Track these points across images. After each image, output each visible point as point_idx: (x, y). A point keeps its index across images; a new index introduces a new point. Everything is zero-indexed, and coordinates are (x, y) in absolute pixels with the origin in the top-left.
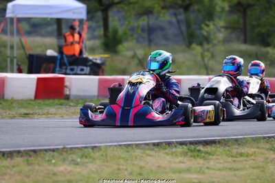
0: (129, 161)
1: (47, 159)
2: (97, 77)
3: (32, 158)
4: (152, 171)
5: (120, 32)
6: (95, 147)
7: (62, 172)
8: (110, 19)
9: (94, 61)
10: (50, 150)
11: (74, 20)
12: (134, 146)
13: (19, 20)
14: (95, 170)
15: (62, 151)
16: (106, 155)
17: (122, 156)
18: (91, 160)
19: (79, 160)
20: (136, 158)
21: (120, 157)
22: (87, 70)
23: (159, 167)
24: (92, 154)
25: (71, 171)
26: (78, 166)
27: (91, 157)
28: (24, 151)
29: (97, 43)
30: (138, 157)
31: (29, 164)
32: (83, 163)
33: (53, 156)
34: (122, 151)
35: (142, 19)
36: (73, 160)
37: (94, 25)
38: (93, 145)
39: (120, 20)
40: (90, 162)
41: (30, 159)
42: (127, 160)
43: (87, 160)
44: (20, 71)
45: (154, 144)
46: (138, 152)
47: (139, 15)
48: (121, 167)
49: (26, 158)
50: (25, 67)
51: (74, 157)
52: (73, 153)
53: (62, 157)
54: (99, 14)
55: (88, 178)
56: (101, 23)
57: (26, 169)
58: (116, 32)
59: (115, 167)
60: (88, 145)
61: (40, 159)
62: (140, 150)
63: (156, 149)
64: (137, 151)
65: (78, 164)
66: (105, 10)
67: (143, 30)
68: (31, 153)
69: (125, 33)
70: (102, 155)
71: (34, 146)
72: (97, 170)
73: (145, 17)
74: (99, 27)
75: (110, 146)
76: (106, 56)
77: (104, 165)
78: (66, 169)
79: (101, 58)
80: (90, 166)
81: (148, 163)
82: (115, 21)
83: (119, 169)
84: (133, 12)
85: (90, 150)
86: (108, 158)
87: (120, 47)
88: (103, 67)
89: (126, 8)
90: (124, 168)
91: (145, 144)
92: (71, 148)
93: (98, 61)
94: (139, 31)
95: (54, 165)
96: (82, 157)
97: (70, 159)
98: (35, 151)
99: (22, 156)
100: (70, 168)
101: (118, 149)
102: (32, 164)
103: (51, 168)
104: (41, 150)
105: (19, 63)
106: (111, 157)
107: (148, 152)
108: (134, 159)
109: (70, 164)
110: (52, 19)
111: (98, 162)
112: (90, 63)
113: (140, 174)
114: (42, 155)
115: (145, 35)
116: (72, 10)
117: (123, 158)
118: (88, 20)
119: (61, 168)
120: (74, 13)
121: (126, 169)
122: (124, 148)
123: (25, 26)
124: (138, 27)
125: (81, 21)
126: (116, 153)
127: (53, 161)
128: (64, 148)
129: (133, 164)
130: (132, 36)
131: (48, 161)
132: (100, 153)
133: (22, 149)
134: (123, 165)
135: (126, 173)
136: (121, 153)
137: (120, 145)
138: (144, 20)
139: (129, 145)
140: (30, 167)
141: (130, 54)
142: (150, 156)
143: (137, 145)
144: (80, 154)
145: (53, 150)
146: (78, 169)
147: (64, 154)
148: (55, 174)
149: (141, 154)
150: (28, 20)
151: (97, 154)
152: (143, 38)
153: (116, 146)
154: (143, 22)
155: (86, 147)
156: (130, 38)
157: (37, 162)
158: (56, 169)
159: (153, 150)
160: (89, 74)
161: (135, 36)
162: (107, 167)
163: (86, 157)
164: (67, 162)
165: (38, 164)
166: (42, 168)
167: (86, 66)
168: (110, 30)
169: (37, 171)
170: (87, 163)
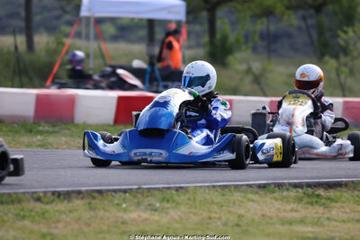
0: (224, 208)
1: (116, 202)
3: (96, 201)
4: (253, 221)
5: (231, 39)
6: (181, 188)
7: (134, 220)
8: (219, 23)
10: (120, 191)
11: (170, 21)
12: (232, 188)
13: (99, 21)
14: (177, 218)
15: (137, 192)
16: (195, 199)
17: (216, 201)
18: (174, 205)
19: (158, 205)
20: (234, 203)
21: (213, 202)
23: (263, 215)
24: (176, 198)
25: (146, 219)
26: (156, 213)
27: (174, 201)
28: (87, 191)
29: (201, 52)
30: (237, 203)
31: (92, 209)
32: (163, 209)
33: (124, 198)
34: (216, 193)
35: (259, 21)
36: (150, 205)
37: (198, 28)
38: (178, 185)
40: (173, 208)
41: (93, 202)
42: (222, 206)
43: (168, 205)
45: (260, 186)
46: (237, 196)
47: (256, 17)
48: (213, 215)
49: (88, 201)
51: (152, 200)
52: (151, 196)
53: (136, 200)
54: (204, 14)
55: (168, 228)
56: (206, 26)
57: (86, 215)
58: (225, 38)
59: (205, 214)
60: (171, 186)
61: (106, 202)
62: (239, 194)
63: (261, 193)
64: (236, 194)
65: (156, 210)
66: (212, 10)
68: (95, 195)
69: (237, 41)
70: (189, 199)
71: (100, 185)
72: (181, 218)
73: (265, 20)
74: (204, 32)
75: (201, 187)
77: (191, 212)
78: (140, 216)
80: (172, 212)
81: (249, 210)
82: (223, 24)
83: (210, 218)
84: (249, 13)
85: (174, 192)
86: (197, 203)
87: (231, 59)
89: (239, 7)
90: (217, 216)
91: (247, 185)
92: (149, 189)
94: (256, 38)
95: (125, 210)
96: (163, 200)
97: (146, 203)
98: (100, 192)
99: (82, 198)
100: (145, 215)
101: (211, 192)
102: (94, 209)
103: (120, 214)
104: (108, 191)
106: (201, 202)
107: (250, 196)
108: (231, 205)
109: (146, 209)
110: (141, 20)
111: (183, 208)
113: (238, 225)
114: (110, 197)
116: (168, 8)
117: (218, 203)
118: (187, 23)
119: (134, 215)
120: (170, 12)
121: (220, 218)
122: (219, 190)
124: (254, 32)
125: (179, 23)
126: (208, 197)
127: (124, 206)
128: (140, 188)
129: (229, 212)
130: (246, 43)
131: (117, 204)
132: (187, 196)
133: (84, 189)
134: (216, 213)
135: (219, 223)
136: (216, 197)
137: (214, 187)
138: (262, 23)
139: (226, 186)
140: (92, 213)
141: (243, 67)
142: (252, 201)
143: (236, 186)
144: (159, 196)
145: (125, 191)
146: (156, 217)
147: (139, 196)
148: (124, 223)
149: (239, 198)
150: (113, 20)
151: (183, 198)
153: (208, 187)
154: (261, 25)
155: (168, 188)
156: (244, 47)
157: (102, 206)
158: (126, 216)
159: (257, 193)
161: (251, 44)
162: (195, 214)
163: (168, 201)
164: (142, 207)
165: (104, 209)
166: (108, 214)
168: (218, 36)
169: (102, 218)
170: (168, 208)
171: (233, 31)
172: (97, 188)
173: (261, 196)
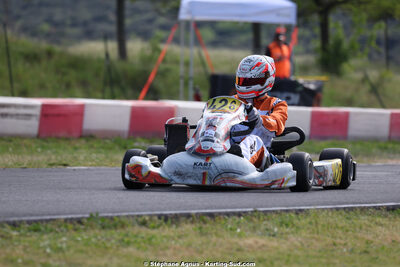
0: (350, 233)
1: (229, 226)
2: (309, 109)
3: (208, 225)
4: (383, 248)
5: (345, 45)
6: (301, 210)
7: (250, 246)
8: (331, 25)
9: (306, 86)
10: (234, 214)
12: (358, 211)
13: (199, 25)
14: (299, 244)
15: (251, 216)
16: (317, 223)
17: (340, 225)
18: (293, 230)
19: (276, 230)
20: (361, 228)
21: (337, 227)
22: (295, 98)
23: (393, 241)
24: (296, 221)
25: (263, 245)
26: (274, 239)
27: (293, 225)
28: (197, 214)
29: (311, 59)
30: (364, 227)
31: (202, 234)
32: (282, 234)
33: (239, 223)
34: (340, 217)
35: (376, 26)
36: (267, 230)
37: (307, 33)
38: (297, 208)
39: (345, 27)
40: (292, 233)
41: (204, 226)
42: (347, 231)
43: (288, 230)
44: (198, 98)
45: (388, 209)
46: (364, 219)
47: (373, 20)
48: (338, 241)
49: (198, 225)
50: (205, 93)
51: (270, 225)
52: (268, 220)
53: (251, 225)
54: (316, 18)
55: (289, 255)
56: (317, 30)
57: (198, 241)
58: (338, 43)
59: (329, 240)
60: (291, 208)
61: (218, 227)
62: (366, 217)
63: (390, 216)
64: (363, 218)
65: (274, 236)
66: (324, 13)
67: (378, 42)
68: (208, 218)
69: (352, 47)
70: (310, 223)
71: (211, 208)
72: (302, 245)
73: (383, 24)
74: (315, 36)
75: (323, 209)
76: (323, 78)
77: (313, 238)
78: (257, 243)
79: (318, 81)
80: (292, 238)
81: (377, 236)
82: (337, 26)
83: (334, 244)
84: (364, 16)
85: (293, 215)
86: (320, 227)
87: (346, 67)
88: (319, 94)
89: (355, 9)
90: (343, 242)
91: (374, 207)
92: (265, 212)
93: (312, 87)
94: (373, 44)
95: (240, 235)
96: (281, 224)
97: (263, 227)
98: (211, 215)
99: (192, 222)
100: (262, 241)
101: (335, 215)
102: (206, 234)
103: (236, 240)
104: (220, 214)
105: (197, 86)
106: (323, 226)
107: (378, 219)
108: (358, 229)
109: (263, 235)
110: (246, 23)
111: (304, 233)
112: (300, 89)
113: (366, 252)
114: (223, 222)
115: (382, 50)
116: (277, 11)
117: (342, 228)
118: (298, 26)
119: (250, 241)
120: (278, 15)
121: (345, 244)
122: (343, 213)
123: (208, 34)
124: (371, 37)
125: (288, 28)
126: (331, 220)
127: (239, 230)
128: (255, 211)
129: (356, 237)
130: (362, 50)
131: (231, 229)
132: (308, 220)
133: (193, 212)
134: (340, 238)
135: (345, 250)
136: (340, 220)
137: (337, 209)
138: (380, 27)
139: (351, 209)
140: (204, 239)
141: (359, 76)
142: (381, 225)
143: (362, 209)
144: (278, 220)
145: (239, 215)
146: (274, 243)
147: (255, 220)
148: (239, 250)
149: (366, 221)
150: (212, 24)
151: (303, 221)
152: (379, 53)
153: (331, 209)
154: (380, 30)
155: (287, 211)
156: (359, 54)
157: (214, 231)
158: (241, 243)
159: (386, 216)
160: (299, 105)
161: (367, 50)
162: (317, 240)
163: (287, 225)
164: (259, 232)
165: (216, 234)
166: (221, 240)
167: (295, 92)
168: (331, 42)
169: (215, 245)
170: (287, 233)
171: (348, 35)
172: (208, 211)
173: (390, 219)
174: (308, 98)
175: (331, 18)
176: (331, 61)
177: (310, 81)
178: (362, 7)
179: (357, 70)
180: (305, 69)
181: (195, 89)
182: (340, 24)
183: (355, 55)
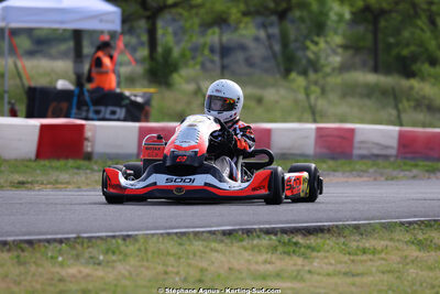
0: (182, 260)
1: (50, 254)
2: (137, 124)
3: (26, 254)
4: (219, 275)
5: (176, 53)
6: (129, 236)
7: (74, 276)
8: (160, 32)
9: (133, 98)
10: (55, 240)
11: (102, 32)
12: (191, 235)
13: (14, 32)
14: (127, 274)
15: (75, 242)
16: (146, 249)
17: (172, 251)
18: (121, 257)
19: (101, 257)
20: (194, 255)
21: (168, 254)
22: (121, 112)
23: (230, 269)
24: (123, 248)
25: (88, 275)
26: (100, 268)
27: (121, 253)
28: (14, 241)
29: (139, 69)
30: (198, 254)
31: (20, 263)
32: (108, 262)
33: (60, 250)
34: (172, 243)
35: (210, 31)
36: (91, 258)
37: (134, 40)
38: (125, 233)
39: (175, 34)
40: (120, 261)
41: (22, 254)
42: (180, 258)
43: (114, 258)
44: (14, 114)
45: (224, 233)
46: (198, 245)
47: (206, 26)
48: (170, 269)
49: (16, 253)
50: (22, 108)
51: (94, 251)
52: (92, 246)
53: (74, 252)
54: (143, 24)
55: (116, 286)
56: (145, 38)
57: (15, 271)
58: (168, 52)
59: (160, 268)
60: (117, 234)
61: (38, 255)
62: (200, 243)
63: (226, 241)
64: (197, 243)
65: (99, 264)
66: (153, 16)
67: (212, 50)
68: (25, 246)
69: (183, 55)
70: (139, 250)
71: (30, 234)
72: (130, 274)
73: (217, 30)
74: (142, 44)
75: (153, 235)
76: (152, 90)
77: (142, 266)
78: (80, 272)
79: (145, 93)
80: (119, 266)
81: (213, 263)
82: (166, 33)
83: (166, 273)
84: (196, 21)
85: (120, 241)
86: (150, 255)
87: (176, 78)
88: (147, 108)
89: (186, 14)
90: (175, 270)
91: (210, 232)
92: (90, 238)
93: (139, 100)
94: (206, 52)
95: (62, 265)
96: (107, 252)
97: (87, 255)
98: (30, 242)
99: (9, 250)
100: (86, 270)
101: (166, 241)
102: (24, 264)
103: (57, 269)
104: (40, 241)
105: (13, 101)
106: (153, 253)
107: (213, 245)
108: (191, 256)
109: (87, 263)
110: (65, 30)
111: (133, 261)
112: (127, 102)
113: (200, 281)
114: (43, 250)
115: (216, 58)
116: (99, 16)
117: (174, 255)
118: (123, 33)
119: (73, 271)
120: (101, 21)
121: (178, 273)
122: (175, 238)
123: (24, 43)
124: (204, 45)
125: (113, 34)
126: (162, 246)
127: (60, 259)
128: (78, 237)
129: (189, 265)
130: (193, 58)
131: (52, 258)
132: (137, 246)
133: (10, 239)
134: (173, 266)
135: (177, 279)
136: (171, 246)
137: (169, 234)
138: (214, 33)
139: (184, 234)
140: (22, 269)
141: (191, 87)
142: (217, 251)
143: (196, 234)
144: (104, 247)
145: (61, 241)
146: (100, 272)
147: (79, 247)
148: (61, 280)
149: (202, 249)
150: (29, 32)
151: (131, 248)
152: (212, 62)
153: (162, 234)
154: (214, 36)
155: (114, 237)
156: (191, 63)
157: (34, 260)
158: (63, 272)
159: (222, 241)
160: (125, 120)
161: (200, 59)
162: (147, 268)
163: (114, 253)
164: (83, 261)
165: (35, 263)
166: (40, 270)
167: (121, 106)
168: (160, 50)
169: (34, 275)
170: (114, 261)
171: (178, 42)
172: (26, 238)
173: (226, 244)
174: (136, 112)
175: (160, 24)
176: (160, 71)
177: (136, 94)
178: (194, 11)
179: (188, 81)
180: (131, 81)
181: (9, 103)
182: (170, 30)
183: (186, 65)
